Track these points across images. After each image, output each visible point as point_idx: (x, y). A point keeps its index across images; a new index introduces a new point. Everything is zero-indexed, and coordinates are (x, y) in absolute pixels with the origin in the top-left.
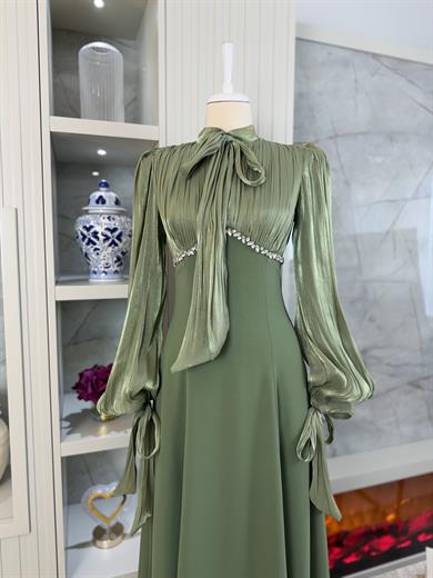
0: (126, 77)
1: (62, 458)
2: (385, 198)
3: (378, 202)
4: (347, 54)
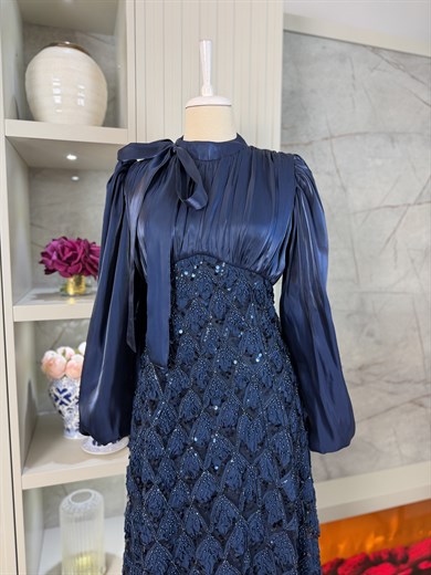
1: (23, 492)
2: (386, 203)
3: (378, 208)
4: (344, 48)
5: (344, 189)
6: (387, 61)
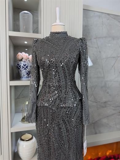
1: (11, 133)
2: (112, 56)
3: (110, 57)
4: (100, 14)
5: (100, 52)
6: (112, 17)
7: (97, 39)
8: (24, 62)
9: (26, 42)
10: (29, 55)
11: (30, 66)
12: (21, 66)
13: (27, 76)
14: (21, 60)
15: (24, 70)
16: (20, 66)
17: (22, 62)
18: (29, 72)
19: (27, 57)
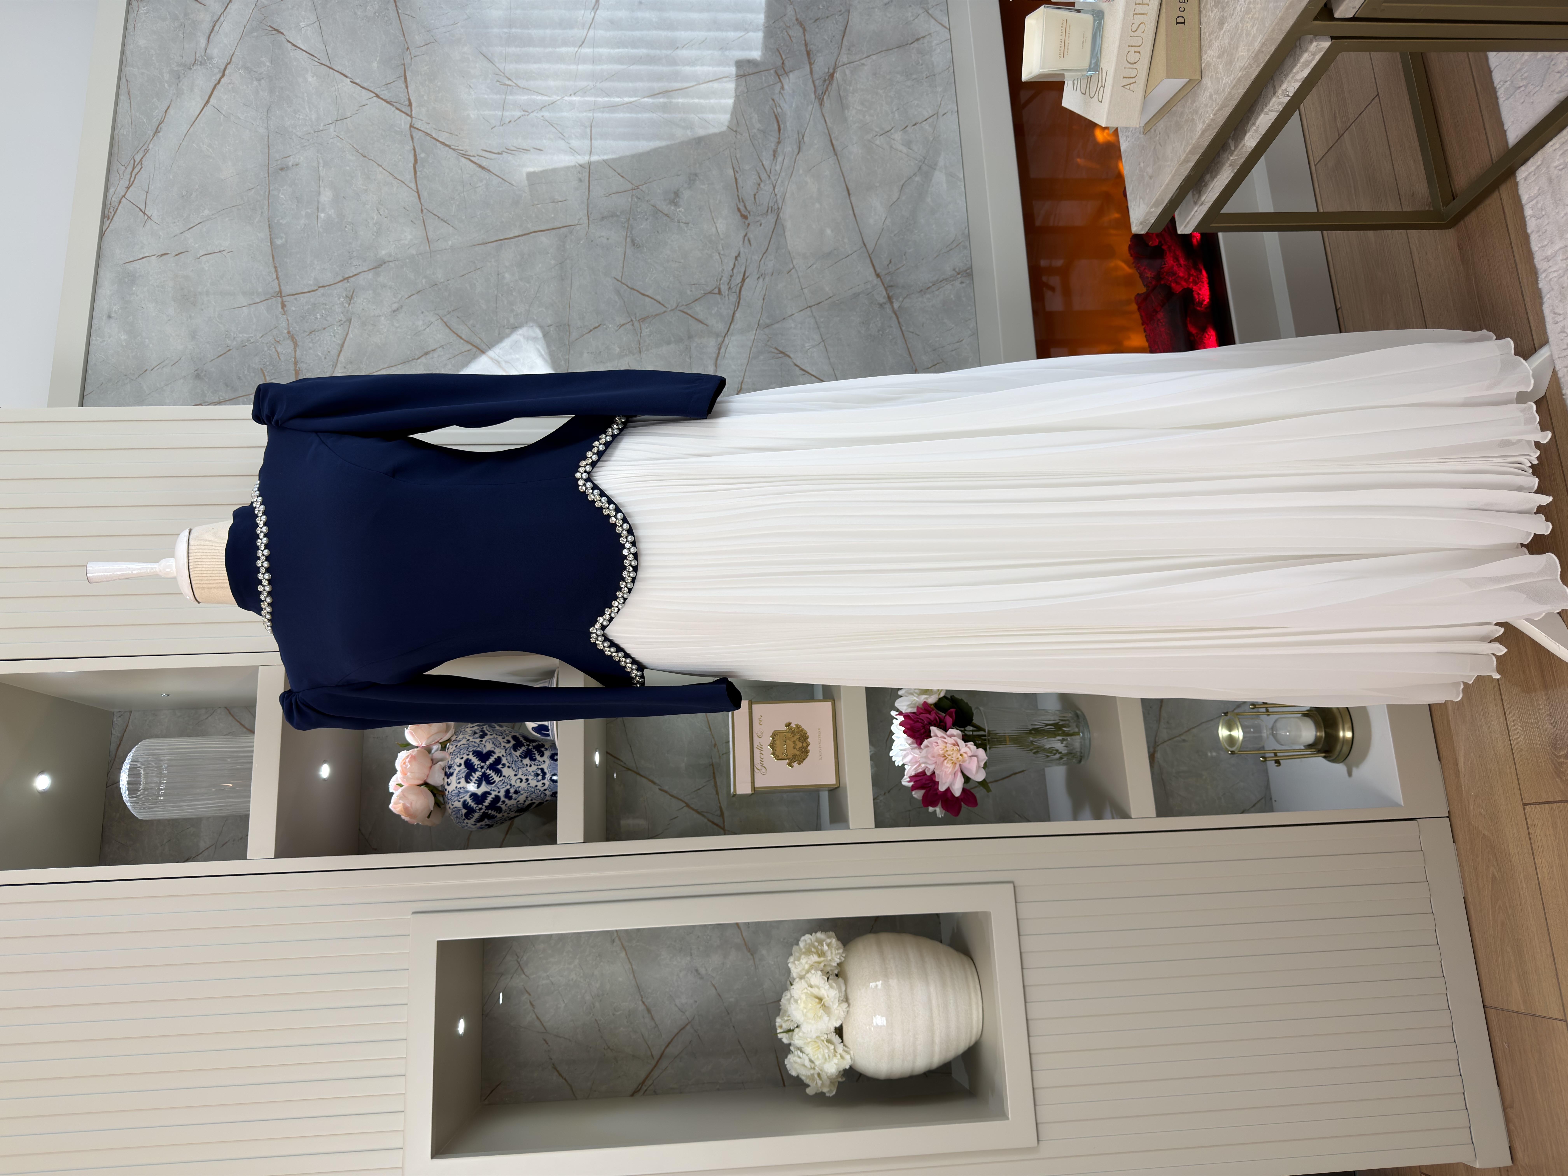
0: (183, 733)
1: (878, 825)
2: (408, 176)
3: (418, 192)
4: (108, 277)
5: (380, 265)
6: (128, 188)
7: (287, 290)
8: (448, 775)
9: (325, 771)
10: (407, 746)
11: (478, 740)
12: (480, 792)
13: (547, 754)
14: (437, 793)
15: (506, 771)
16: (474, 796)
17: (449, 788)
18: (515, 748)
19: (413, 758)
